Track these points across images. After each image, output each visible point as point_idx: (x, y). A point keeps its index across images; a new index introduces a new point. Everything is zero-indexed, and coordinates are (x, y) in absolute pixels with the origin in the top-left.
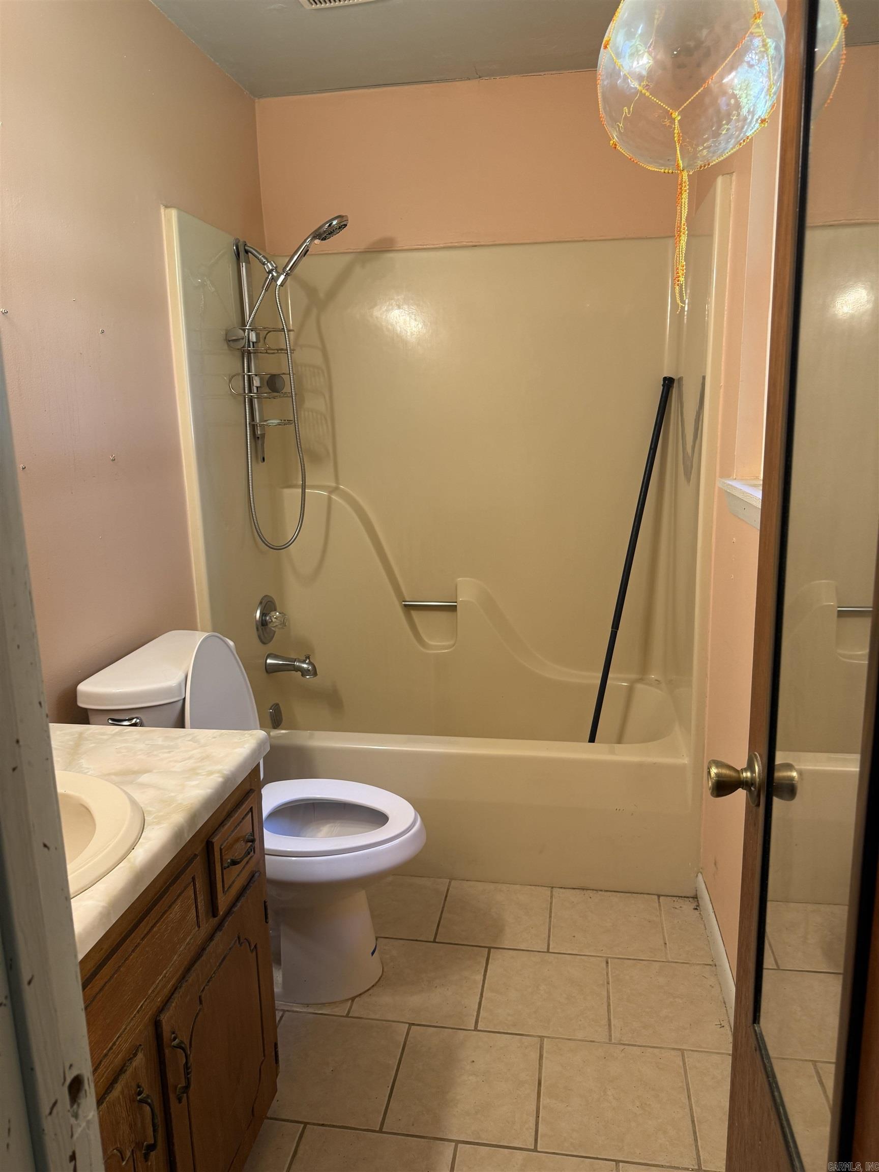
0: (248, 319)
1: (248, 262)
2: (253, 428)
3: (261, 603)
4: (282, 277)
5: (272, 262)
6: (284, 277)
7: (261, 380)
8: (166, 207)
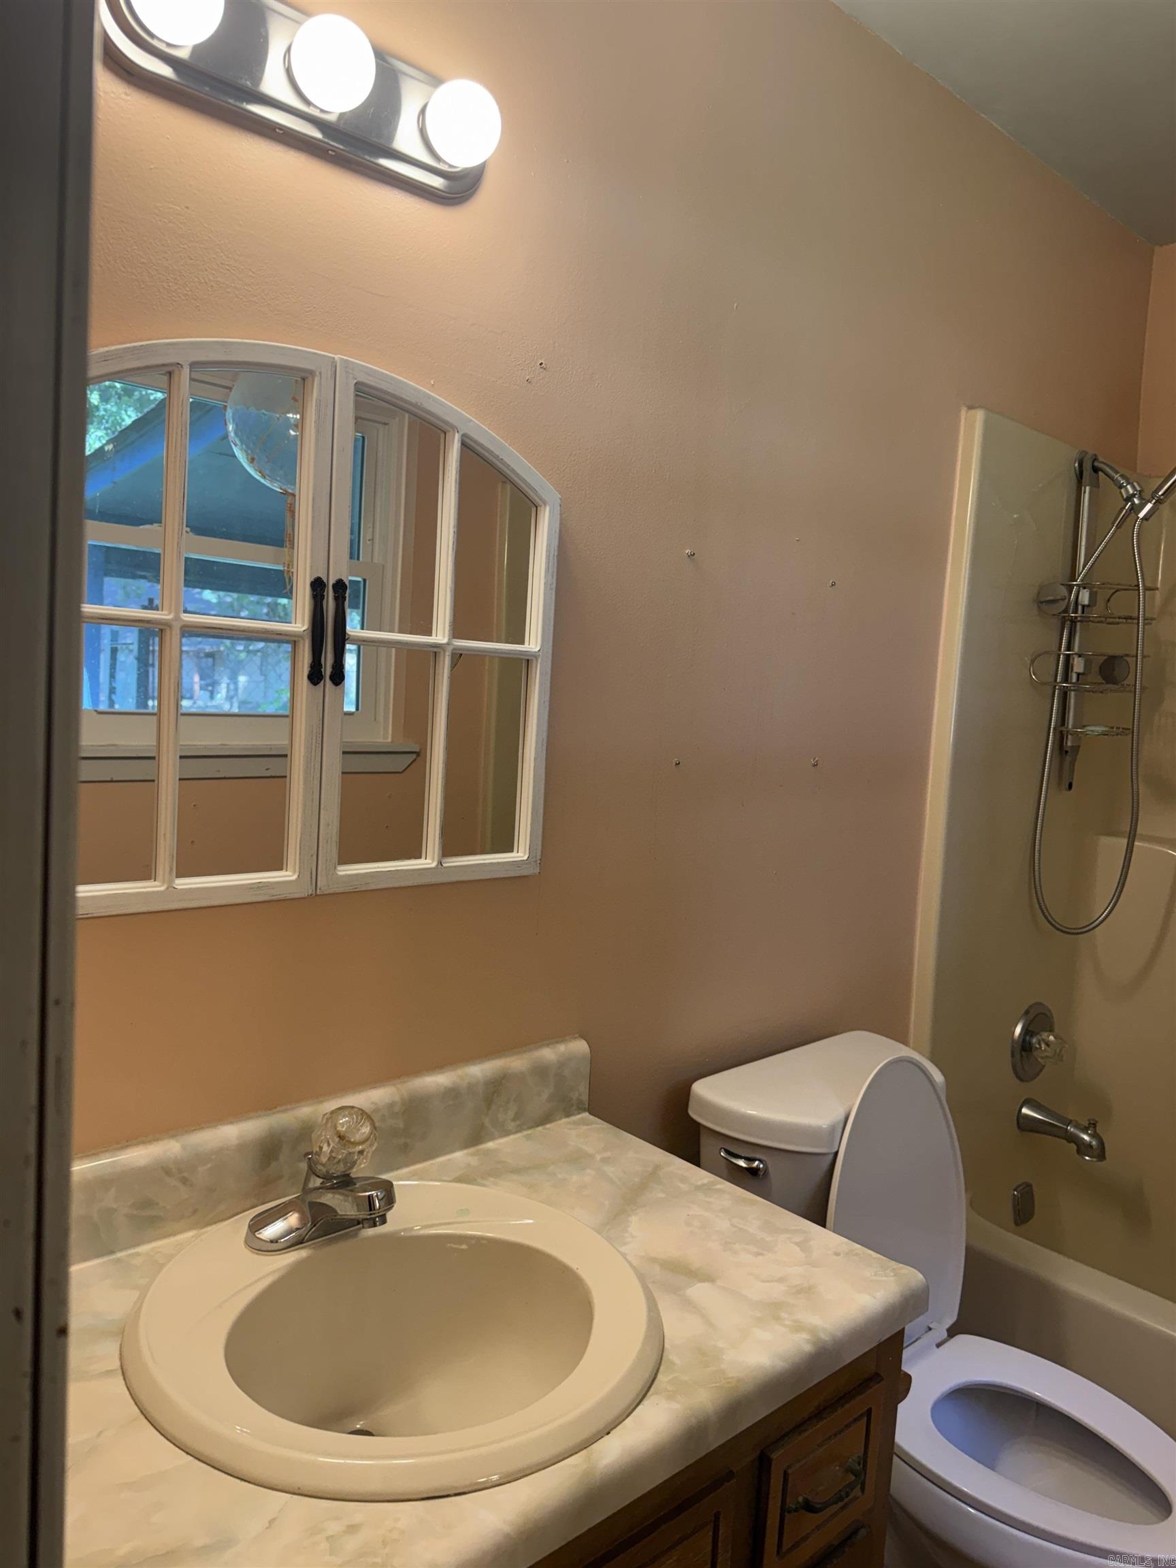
0: (1080, 571)
1: (1095, 485)
2: (1061, 737)
3: (1027, 1012)
4: (1149, 506)
5: (1135, 484)
6: (1152, 505)
7: (1088, 664)
8: (971, 408)
